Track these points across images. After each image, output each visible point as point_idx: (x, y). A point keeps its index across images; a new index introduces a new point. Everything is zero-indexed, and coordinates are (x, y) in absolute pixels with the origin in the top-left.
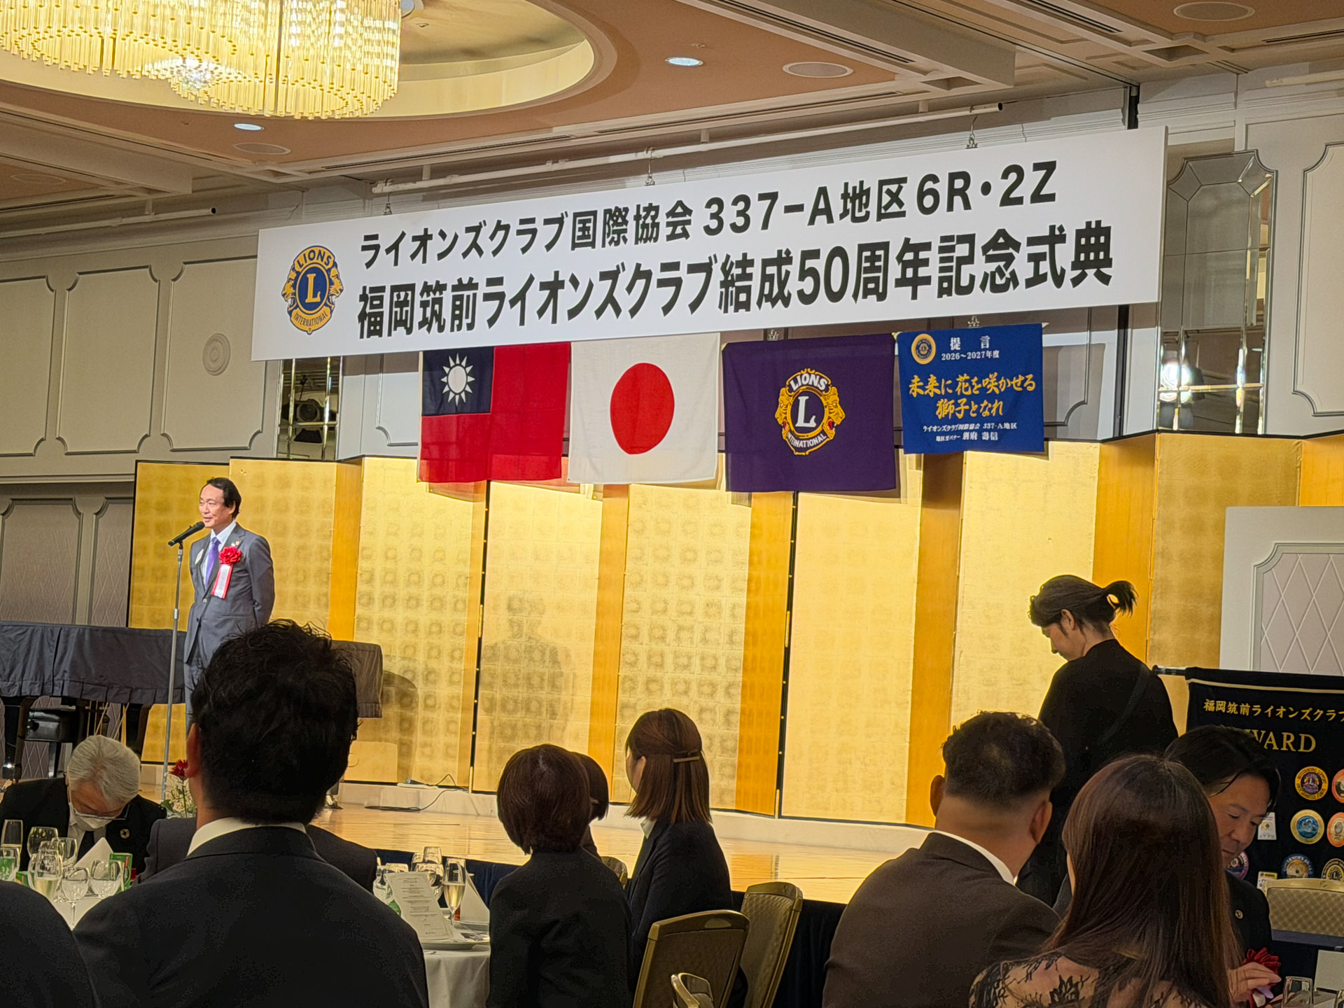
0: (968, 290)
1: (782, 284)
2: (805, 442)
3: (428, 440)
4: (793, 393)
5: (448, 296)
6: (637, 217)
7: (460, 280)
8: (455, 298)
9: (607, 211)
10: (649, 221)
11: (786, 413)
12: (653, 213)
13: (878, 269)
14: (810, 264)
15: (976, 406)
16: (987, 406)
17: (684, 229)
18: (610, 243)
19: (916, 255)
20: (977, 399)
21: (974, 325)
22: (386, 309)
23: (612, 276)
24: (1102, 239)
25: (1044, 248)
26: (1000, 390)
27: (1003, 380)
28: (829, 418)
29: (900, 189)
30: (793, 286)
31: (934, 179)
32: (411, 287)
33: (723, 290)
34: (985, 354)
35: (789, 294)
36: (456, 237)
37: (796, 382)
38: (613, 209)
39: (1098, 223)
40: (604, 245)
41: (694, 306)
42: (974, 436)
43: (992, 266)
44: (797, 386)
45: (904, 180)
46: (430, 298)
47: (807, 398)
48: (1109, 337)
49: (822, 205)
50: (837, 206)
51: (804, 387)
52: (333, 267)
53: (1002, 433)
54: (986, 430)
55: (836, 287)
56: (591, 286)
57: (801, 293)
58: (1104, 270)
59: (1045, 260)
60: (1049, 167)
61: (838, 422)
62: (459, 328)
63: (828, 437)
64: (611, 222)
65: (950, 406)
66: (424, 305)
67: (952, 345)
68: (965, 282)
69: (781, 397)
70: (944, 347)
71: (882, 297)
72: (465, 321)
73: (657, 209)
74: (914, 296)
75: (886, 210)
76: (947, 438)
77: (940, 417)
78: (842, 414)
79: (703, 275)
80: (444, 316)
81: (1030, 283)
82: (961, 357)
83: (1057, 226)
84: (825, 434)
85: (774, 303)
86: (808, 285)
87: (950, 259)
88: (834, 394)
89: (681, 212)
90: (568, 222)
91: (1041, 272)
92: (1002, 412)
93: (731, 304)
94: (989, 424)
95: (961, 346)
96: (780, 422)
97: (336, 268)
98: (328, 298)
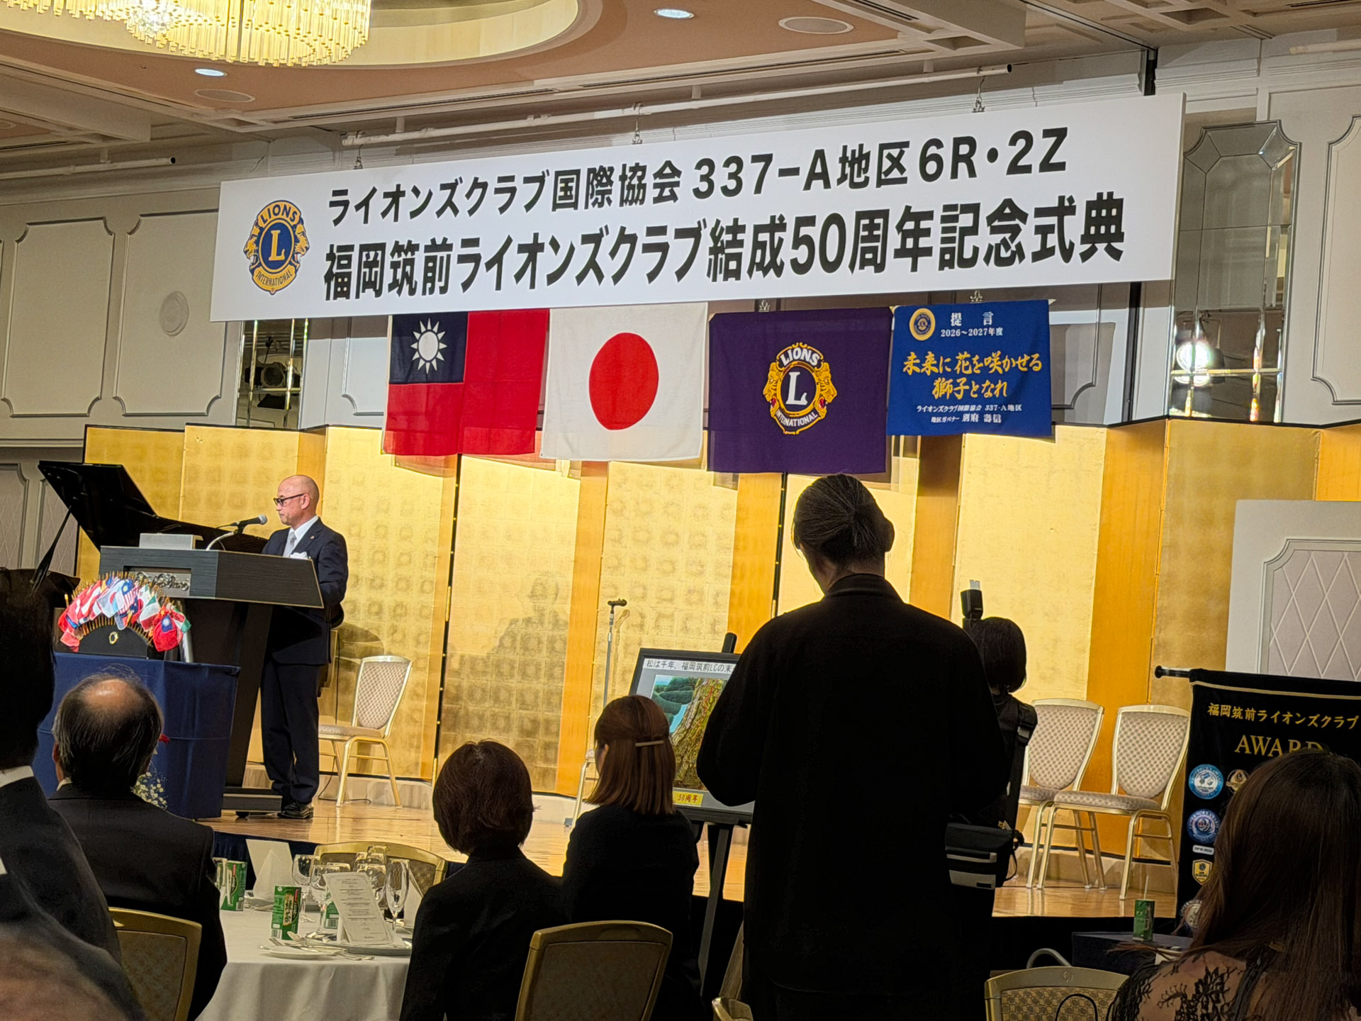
0: (971, 262)
1: (775, 252)
2: (795, 420)
3: (395, 409)
4: (783, 369)
5: (420, 257)
6: (623, 178)
7: (433, 241)
8: (428, 259)
9: (591, 171)
10: (635, 182)
11: (775, 390)
12: (639, 173)
13: (876, 239)
14: (804, 231)
15: (978, 386)
16: (989, 386)
17: (672, 192)
18: (594, 204)
19: (917, 225)
20: (980, 379)
21: (977, 300)
22: (354, 269)
23: (594, 239)
24: (1114, 212)
25: (1053, 220)
26: (1003, 370)
27: (1007, 359)
28: (821, 395)
29: (902, 153)
30: (786, 254)
31: (938, 144)
32: (381, 247)
33: (712, 257)
34: (988, 332)
35: (782, 263)
36: (430, 194)
37: (787, 356)
38: (598, 168)
39: (1110, 194)
40: (586, 207)
41: (681, 273)
42: (975, 418)
43: (997, 238)
44: (788, 361)
45: (906, 144)
46: (401, 259)
47: (798, 373)
48: (1120, 316)
49: (818, 169)
50: (834, 171)
51: (796, 362)
52: (299, 223)
53: (1006, 415)
54: (989, 412)
55: (831, 256)
56: (572, 249)
57: (794, 263)
58: (1114, 244)
59: (1053, 232)
60: (1060, 134)
61: (829, 400)
62: (432, 291)
63: (819, 416)
64: (595, 182)
65: (948, 386)
66: (395, 265)
67: (952, 321)
68: (968, 254)
69: (771, 372)
70: (944, 322)
71: (880, 268)
72: (438, 284)
73: (644, 169)
74: (914, 268)
75: (886, 175)
76: (945, 419)
77: (936, 397)
78: (834, 392)
79: (691, 241)
80: (415, 278)
81: (1037, 257)
82: (962, 334)
83: (1067, 197)
84: (816, 413)
85: (765, 272)
86: (802, 254)
87: (953, 229)
88: (827, 370)
89: (669, 172)
90: (550, 181)
91: (1049, 245)
92: (1007, 393)
93: (720, 272)
94: (992, 406)
95: (962, 322)
96: (769, 399)
97: (303, 223)
98: (293, 257)
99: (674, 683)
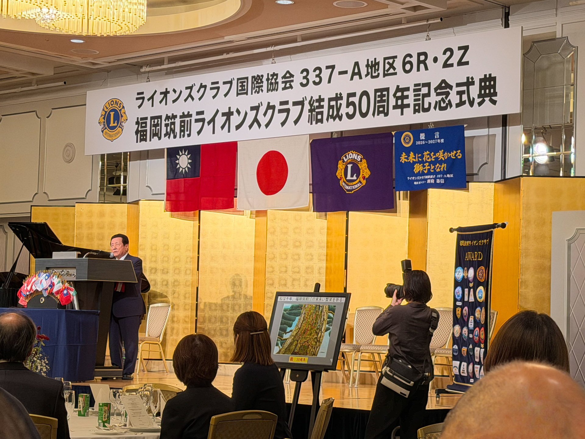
0: (428, 110)
1: (338, 110)
2: (351, 187)
3: (170, 191)
4: (345, 163)
5: (178, 121)
6: (268, 80)
7: (183, 113)
8: (181, 122)
9: (253, 77)
10: (273, 81)
11: (341, 173)
12: (275, 77)
13: (384, 101)
14: (351, 99)
15: (433, 167)
16: (439, 166)
17: (290, 85)
18: (255, 92)
19: (402, 94)
20: (434, 163)
21: (431, 127)
22: (148, 128)
23: (256, 108)
24: (492, 83)
25: (464, 88)
26: (445, 158)
27: (446, 153)
28: (363, 175)
29: (394, 61)
30: (344, 110)
31: (410, 56)
32: (160, 117)
34: (437, 141)
35: (342, 115)
36: (181, 92)
37: (346, 157)
38: (256, 76)
39: (490, 75)
40: (252, 94)
41: (296, 122)
42: (433, 181)
43: (439, 98)
44: (347, 160)
45: (396, 57)
46: (169, 122)
47: (352, 165)
48: (498, 131)
49: (356, 71)
50: (364, 71)
51: (350, 160)
52: (122, 108)
53: (446, 179)
54: (439, 178)
55: (364, 110)
56: (246, 113)
57: (347, 114)
58: (494, 98)
59: (465, 94)
60: (465, 48)
61: (367, 177)
62: (184, 136)
63: (362, 184)
64: (255, 82)
65: (421, 167)
66: (166, 125)
67: (421, 137)
68: (426, 106)
69: (339, 165)
70: (417, 138)
71: (386, 114)
72: (186, 133)
73: (277, 75)
74: (402, 114)
75: (387, 72)
76: (420, 183)
77: (416, 172)
78: (369, 173)
79: (300, 107)
80: (176, 131)
81: (458, 105)
82: (425, 143)
83: (470, 78)
84: (361, 183)
85: (334, 119)
86: (351, 110)
87: (419, 95)
88: (365, 163)
89: (288, 77)
90: (235, 83)
91: (463, 100)
92: (446, 169)
93: (314, 121)
94: (440, 175)
95: (425, 137)
96: (339, 178)
97: (124, 109)
98: (121, 124)
99: (292, 307)
